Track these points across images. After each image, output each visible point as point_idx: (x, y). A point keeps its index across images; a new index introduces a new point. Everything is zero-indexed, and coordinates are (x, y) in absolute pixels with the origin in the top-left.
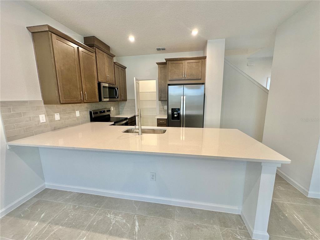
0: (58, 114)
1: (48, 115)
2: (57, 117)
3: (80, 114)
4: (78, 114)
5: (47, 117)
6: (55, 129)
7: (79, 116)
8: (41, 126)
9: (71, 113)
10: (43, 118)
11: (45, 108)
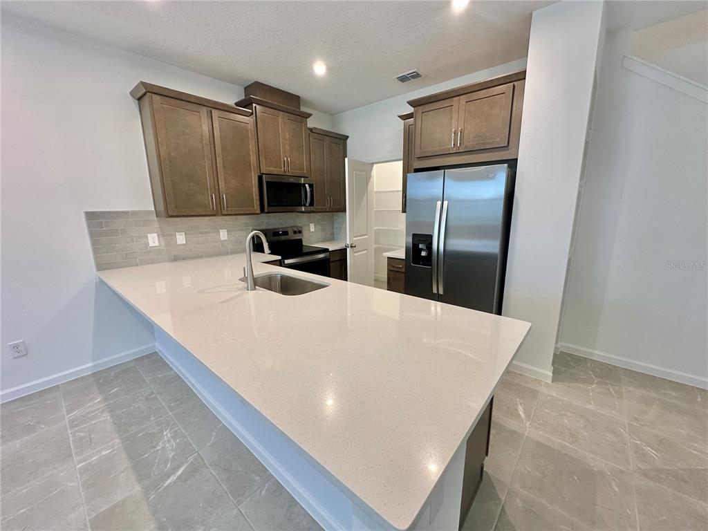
0: (182, 233)
1: (162, 234)
2: (181, 239)
3: (228, 235)
4: (223, 235)
5: (161, 238)
6: (175, 259)
7: (226, 238)
8: (150, 252)
9: (208, 232)
10: (153, 240)
11: (159, 222)
